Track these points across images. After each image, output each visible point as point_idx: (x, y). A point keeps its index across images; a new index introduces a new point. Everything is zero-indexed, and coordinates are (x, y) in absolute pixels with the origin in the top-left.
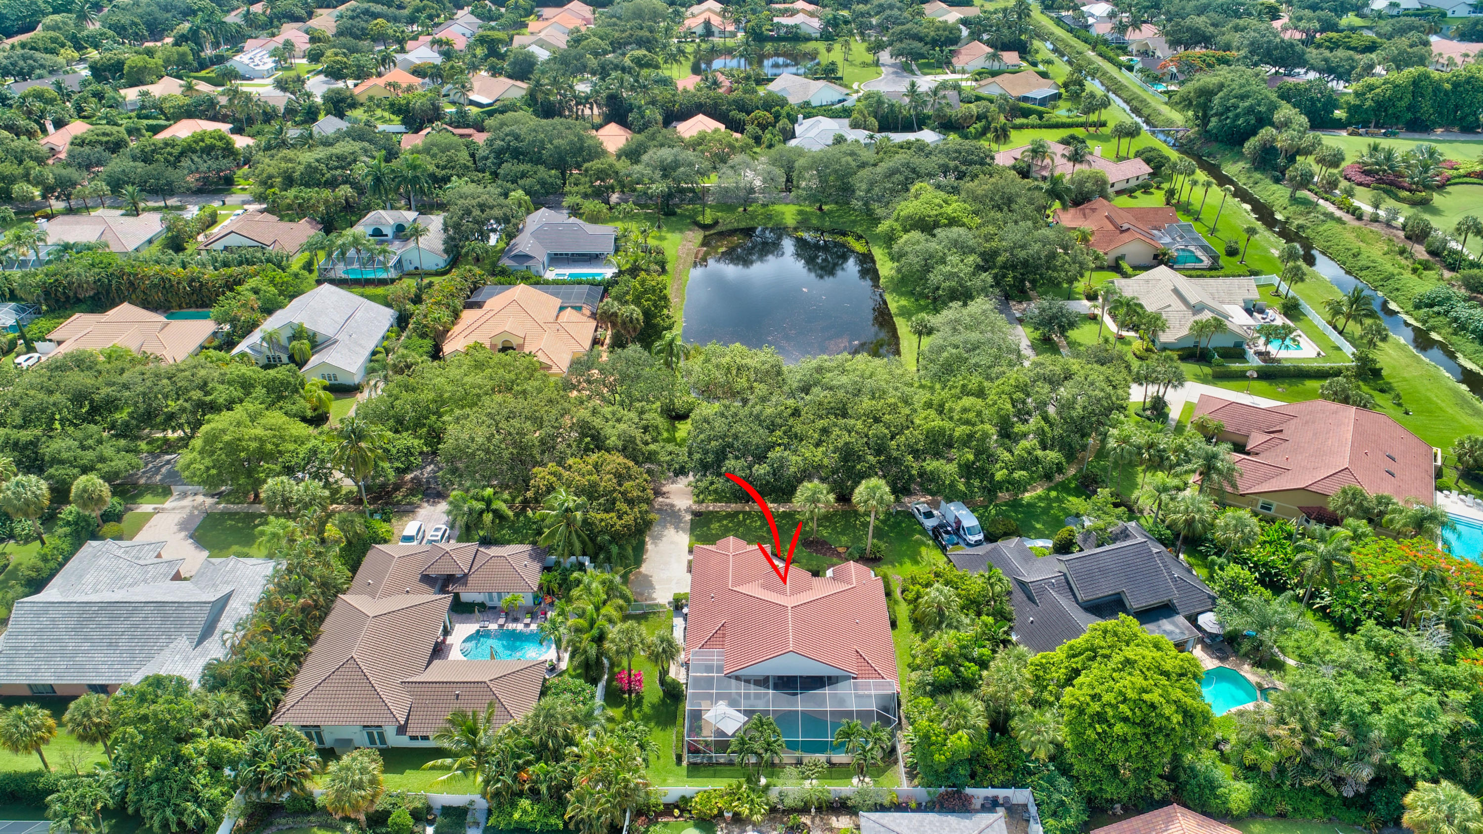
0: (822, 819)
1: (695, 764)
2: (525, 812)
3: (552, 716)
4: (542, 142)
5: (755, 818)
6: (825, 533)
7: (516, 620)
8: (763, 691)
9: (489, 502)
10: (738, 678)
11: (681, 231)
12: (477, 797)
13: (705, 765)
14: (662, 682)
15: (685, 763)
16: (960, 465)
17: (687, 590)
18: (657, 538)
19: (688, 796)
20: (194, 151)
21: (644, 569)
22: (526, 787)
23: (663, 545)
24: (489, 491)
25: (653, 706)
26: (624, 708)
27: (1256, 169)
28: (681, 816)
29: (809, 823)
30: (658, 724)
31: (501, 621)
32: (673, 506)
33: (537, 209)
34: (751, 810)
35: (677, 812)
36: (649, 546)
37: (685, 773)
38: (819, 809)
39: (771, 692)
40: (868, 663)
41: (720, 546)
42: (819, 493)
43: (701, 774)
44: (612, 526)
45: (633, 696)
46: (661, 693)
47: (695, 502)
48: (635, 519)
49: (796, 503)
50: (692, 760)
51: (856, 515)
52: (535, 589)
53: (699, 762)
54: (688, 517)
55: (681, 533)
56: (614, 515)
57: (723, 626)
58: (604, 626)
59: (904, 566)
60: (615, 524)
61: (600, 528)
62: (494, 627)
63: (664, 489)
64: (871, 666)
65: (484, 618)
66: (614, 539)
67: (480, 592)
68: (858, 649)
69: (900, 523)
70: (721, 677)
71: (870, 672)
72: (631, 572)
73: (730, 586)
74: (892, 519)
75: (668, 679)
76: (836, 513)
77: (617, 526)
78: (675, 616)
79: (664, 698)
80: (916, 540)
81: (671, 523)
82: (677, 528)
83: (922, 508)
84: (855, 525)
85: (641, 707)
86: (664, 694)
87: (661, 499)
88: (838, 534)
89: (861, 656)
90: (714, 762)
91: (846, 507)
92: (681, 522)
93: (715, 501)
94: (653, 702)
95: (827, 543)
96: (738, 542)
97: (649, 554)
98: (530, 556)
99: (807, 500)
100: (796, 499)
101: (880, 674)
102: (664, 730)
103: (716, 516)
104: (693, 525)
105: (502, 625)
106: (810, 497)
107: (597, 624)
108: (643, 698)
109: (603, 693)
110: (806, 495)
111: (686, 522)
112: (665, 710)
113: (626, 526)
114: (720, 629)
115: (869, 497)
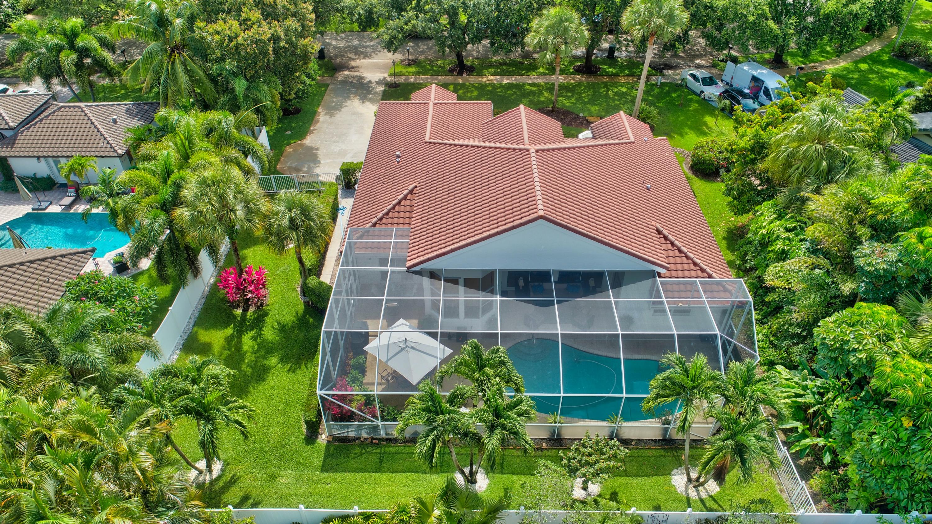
1: (345, 440)
6: (567, 103)
7: (92, 201)
8: (480, 297)
9: (71, 37)
10: (433, 275)
13: (363, 443)
14: (305, 290)
15: (323, 439)
17: (361, 158)
18: (332, 110)
19: (307, 523)
21: (308, 141)
23: (342, 116)
24: (76, 21)
25: (283, 329)
26: (229, 331)
30: (283, 360)
31: (67, 200)
32: (361, 78)
36: (322, 117)
37: (318, 459)
39: (498, 298)
40: (680, 251)
41: (416, 97)
42: (567, 20)
43: (353, 463)
44: (231, 39)
45: (251, 310)
46: (301, 308)
47: (391, 75)
48: (275, 38)
49: (531, 39)
50: (335, 432)
51: (606, 85)
52: (120, 152)
53: (352, 434)
54: (380, 89)
55: (368, 103)
56: (236, 23)
57: (411, 192)
58: (183, 179)
59: (686, 137)
60: (236, 36)
61: (218, 52)
62: (55, 209)
63: (353, 64)
64: (687, 257)
65: (41, 197)
66: (241, 72)
67: (39, 157)
68: (659, 226)
69: (668, 93)
70: (399, 272)
71: (686, 267)
72: (289, 144)
73: (427, 139)
74: (656, 90)
75: (312, 281)
76: (579, 84)
77: (240, 40)
78: (344, 197)
79: (304, 316)
80: (696, 111)
81: (356, 94)
82: (363, 99)
83: (699, 73)
84: (607, 95)
85: (261, 329)
86: (306, 304)
87: (347, 72)
88: (585, 103)
89: (666, 238)
90: (383, 435)
91: (592, 79)
92: (370, 92)
93: (418, 73)
94: (284, 322)
95: (571, 113)
96: (443, 91)
97: (318, 126)
98: (128, 111)
99: (548, 32)
100: (532, 34)
101: (710, 276)
102: (294, 371)
103: (417, 87)
104: (386, 96)
105: (70, 206)
106: (552, 27)
107: (173, 178)
108: (266, 314)
109: (200, 306)
110: (546, 24)
111: (376, 93)
112: (302, 336)
113: (257, 42)
114: (405, 198)
115: (651, 14)
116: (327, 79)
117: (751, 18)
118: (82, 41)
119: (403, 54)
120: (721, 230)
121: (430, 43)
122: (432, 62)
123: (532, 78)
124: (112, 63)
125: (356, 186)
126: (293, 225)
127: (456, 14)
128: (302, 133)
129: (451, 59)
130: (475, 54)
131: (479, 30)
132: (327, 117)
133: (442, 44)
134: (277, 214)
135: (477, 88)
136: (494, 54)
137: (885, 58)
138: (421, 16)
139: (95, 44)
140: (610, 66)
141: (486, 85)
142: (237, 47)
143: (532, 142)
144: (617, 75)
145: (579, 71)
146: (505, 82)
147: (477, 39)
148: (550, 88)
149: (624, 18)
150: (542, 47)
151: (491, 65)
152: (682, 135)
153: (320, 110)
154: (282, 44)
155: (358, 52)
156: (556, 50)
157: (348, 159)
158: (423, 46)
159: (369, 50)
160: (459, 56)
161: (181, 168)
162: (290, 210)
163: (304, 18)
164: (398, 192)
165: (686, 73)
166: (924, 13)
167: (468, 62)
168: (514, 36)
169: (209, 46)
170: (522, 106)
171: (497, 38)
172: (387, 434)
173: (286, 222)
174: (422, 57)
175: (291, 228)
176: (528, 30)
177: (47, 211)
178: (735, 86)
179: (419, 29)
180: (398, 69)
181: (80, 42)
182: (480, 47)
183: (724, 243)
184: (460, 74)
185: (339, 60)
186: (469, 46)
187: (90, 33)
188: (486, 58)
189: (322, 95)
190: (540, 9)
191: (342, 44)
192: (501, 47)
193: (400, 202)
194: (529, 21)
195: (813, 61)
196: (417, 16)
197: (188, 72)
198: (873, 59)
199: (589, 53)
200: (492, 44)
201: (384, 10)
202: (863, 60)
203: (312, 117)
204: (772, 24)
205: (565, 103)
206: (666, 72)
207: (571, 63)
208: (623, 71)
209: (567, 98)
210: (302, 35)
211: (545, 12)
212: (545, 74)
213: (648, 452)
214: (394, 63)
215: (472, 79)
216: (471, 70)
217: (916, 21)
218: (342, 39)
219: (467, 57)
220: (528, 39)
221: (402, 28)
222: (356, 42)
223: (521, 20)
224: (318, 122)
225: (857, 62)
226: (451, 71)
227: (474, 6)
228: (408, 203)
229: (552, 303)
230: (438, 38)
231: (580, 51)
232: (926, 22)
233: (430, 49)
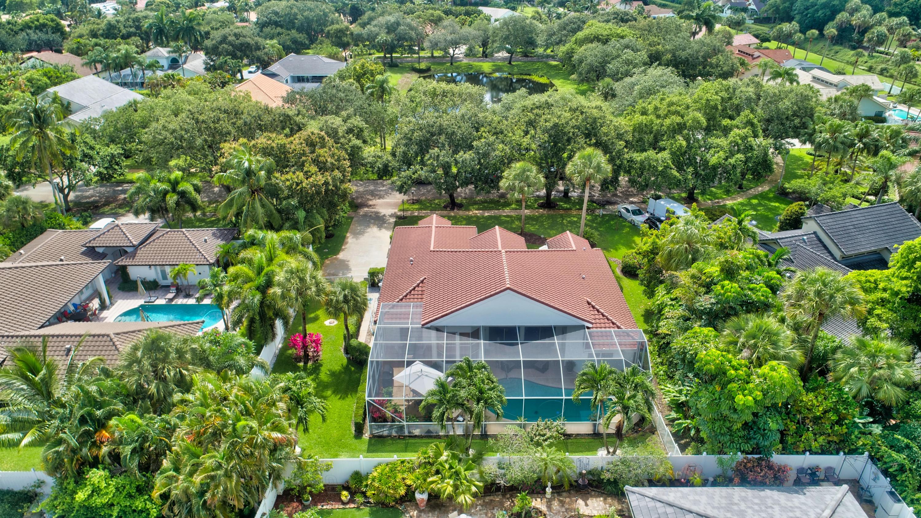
0: (562, 503)
1: (381, 436)
2: (96, 491)
3: (160, 349)
4: (296, 14)
5: (461, 499)
6: (532, 229)
7: (188, 296)
8: (471, 341)
9: (174, 184)
10: (438, 329)
11: (401, 73)
12: (42, 475)
13: (393, 437)
14: (348, 350)
15: (366, 436)
16: (672, 153)
17: (384, 265)
18: (357, 234)
19: (363, 471)
20: (30, 28)
21: (341, 256)
22: (105, 450)
23: (365, 239)
24: (178, 174)
25: (333, 374)
27: (834, 45)
28: (352, 501)
29: (544, 508)
30: (335, 392)
31: (170, 296)
32: (378, 213)
33: (287, 54)
34: (456, 487)
35: (345, 495)
36: (350, 239)
37: (365, 447)
38: (558, 489)
39: (482, 341)
40: (603, 315)
41: (422, 223)
42: (528, 171)
43: (387, 448)
44: (298, 184)
45: (310, 364)
46: (345, 361)
47: (400, 210)
48: (326, 183)
49: (503, 183)
50: (375, 432)
51: (562, 216)
52: (211, 261)
53: (386, 433)
54: (393, 220)
55: (384, 230)
56: (302, 174)
57: (422, 282)
58: (273, 271)
59: (619, 251)
60: (301, 182)
61: (286, 192)
62: (161, 301)
63: (371, 203)
64: (608, 319)
65: (152, 293)
66: (301, 204)
67: (150, 266)
68: (590, 301)
69: (608, 221)
70: (417, 328)
71: (607, 325)
72: (327, 258)
73: (432, 249)
74: (599, 219)
75: (353, 342)
76: (542, 216)
77: (304, 185)
78: (371, 292)
79: (347, 366)
80: (628, 233)
81: (374, 224)
82: (380, 227)
83: (630, 207)
84: (562, 224)
85: (318, 374)
86: (348, 359)
87: (366, 209)
88: (546, 229)
89: (593, 307)
90: (407, 434)
91: (552, 212)
92: (385, 223)
93: (420, 209)
94: (333, 370)
95: (535, 235)
96: (441, 219)
97: (347, 246)
98: (214, 234)
99: (515, 179)
100: (504, 180)
101: (619, 327)
102: (344, 399)
103: (420, 218)
104: (396, 224)
105: (171, 300)
106: (518, 175)
107: (265, 271)
108: (321, 365)
109: (274, 361)
110: (514, 173)
111: (389, 223)
112: (347, 378)
113: (315, 186)
114: (418, 286)
115: (585, 166)
116: (353, 214)
117: (660, 169)
118: (181, 187)
119: (409, 196)
120: (641, 310)
121: (429, 187)
122: (430, 201)
123: (507, 211)
124: (200, 202)
125: (380, 284)
126: (346, 300)
127: (450, 167)
128: (336, 250)
129: (446, 197)
130: (463, 195)
131: (466, 178)
132: (354, 240)
133: (440, 188)
134: (335, 293)
135: (465, 219)
136: (478, 194)
137: (771, 195)
138: (425, 168)
139: (191, 189)
140: (565, 203)
141: (472, 217)
142: (301, 189)
143: (503, 247)
144: (570, 209)
145: (542, 206)
146: (486, 214)
147: (465, 183)
148: (519, 218)
149: (567, 169)
150: (512, 188)
151: (475, 203)
152: (616, 250)
153: (348, 235)
154: (330, 187)
155: (374, 194)
156: (521, 191)
157: (373, 266)
158: (423, 190)
159: (382, 193)
160: (451, 197)
161: (269, 265)
162: (344, 290)
163: (345, 170)
164: (413, 282)
165: (621, 208)
166: (804, 163)
167: (458, 200)
168: (492, 181)
169: (281, 189)
170: (497, 227)
171: (479, 183)
172: (409, 432)
173: (341, 298)
174: (423, 198)
175: (344, 302)
176: (501, 177)
177: (155, 303)
178: (656, 215)
179: (423, 177)
180: (406, 206)
181: (180, 188)
182: (467, 191)
183: (642, 319)
184: (452, 209)
185: (359, 201)
186: (459, 190)
187: (187, 181)
188: (471, 198)
189: (349, 225)
190: (509, 163)
191: (361, 189)
192: (482, 189)
193: (414, 289)
194: (503, 172)
195: (718, 198)
196: (422, 169)
197: (263, 206)
198: (762, 196)
199: (548, 195)
200: (476, 187)
201: (397, 164)
202: (755, 197)
203: (342, 240)
204: (675, 173)
205: (531, 228)
206: (607, 207)
207: (536, 201)
208: (575, 206)
209: (533, 225)
210: (342, 182)
211: (513, 165)
212: (516, 209)
213: (583, 440)
214: (403, 202)
215: (461, 213)
216: (460, 206)
217: (798, 169)
218: (361, 185)
219: (457, 197)
220: (501, 184)
221: (411, 177)
222: (372, 188)
223: (496, 171)
224: (347, 243)
225: (750, 199)
226: (445, 207)
227: (463, 162)
228: (420, 289)
229: (517, 344)
230: (436, 184)
231: (543, 192)
232: (805, 170)
233: (429, 192)
